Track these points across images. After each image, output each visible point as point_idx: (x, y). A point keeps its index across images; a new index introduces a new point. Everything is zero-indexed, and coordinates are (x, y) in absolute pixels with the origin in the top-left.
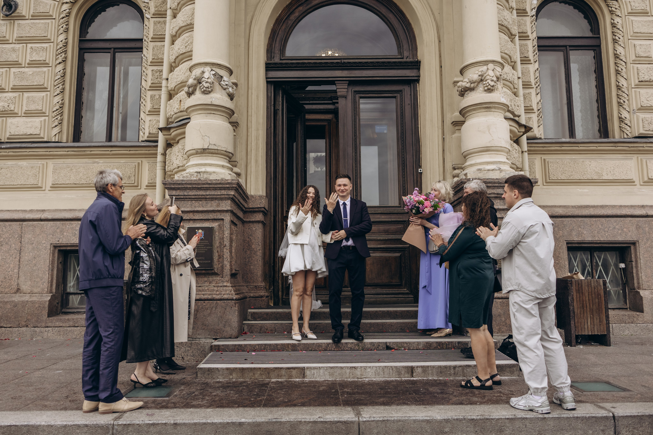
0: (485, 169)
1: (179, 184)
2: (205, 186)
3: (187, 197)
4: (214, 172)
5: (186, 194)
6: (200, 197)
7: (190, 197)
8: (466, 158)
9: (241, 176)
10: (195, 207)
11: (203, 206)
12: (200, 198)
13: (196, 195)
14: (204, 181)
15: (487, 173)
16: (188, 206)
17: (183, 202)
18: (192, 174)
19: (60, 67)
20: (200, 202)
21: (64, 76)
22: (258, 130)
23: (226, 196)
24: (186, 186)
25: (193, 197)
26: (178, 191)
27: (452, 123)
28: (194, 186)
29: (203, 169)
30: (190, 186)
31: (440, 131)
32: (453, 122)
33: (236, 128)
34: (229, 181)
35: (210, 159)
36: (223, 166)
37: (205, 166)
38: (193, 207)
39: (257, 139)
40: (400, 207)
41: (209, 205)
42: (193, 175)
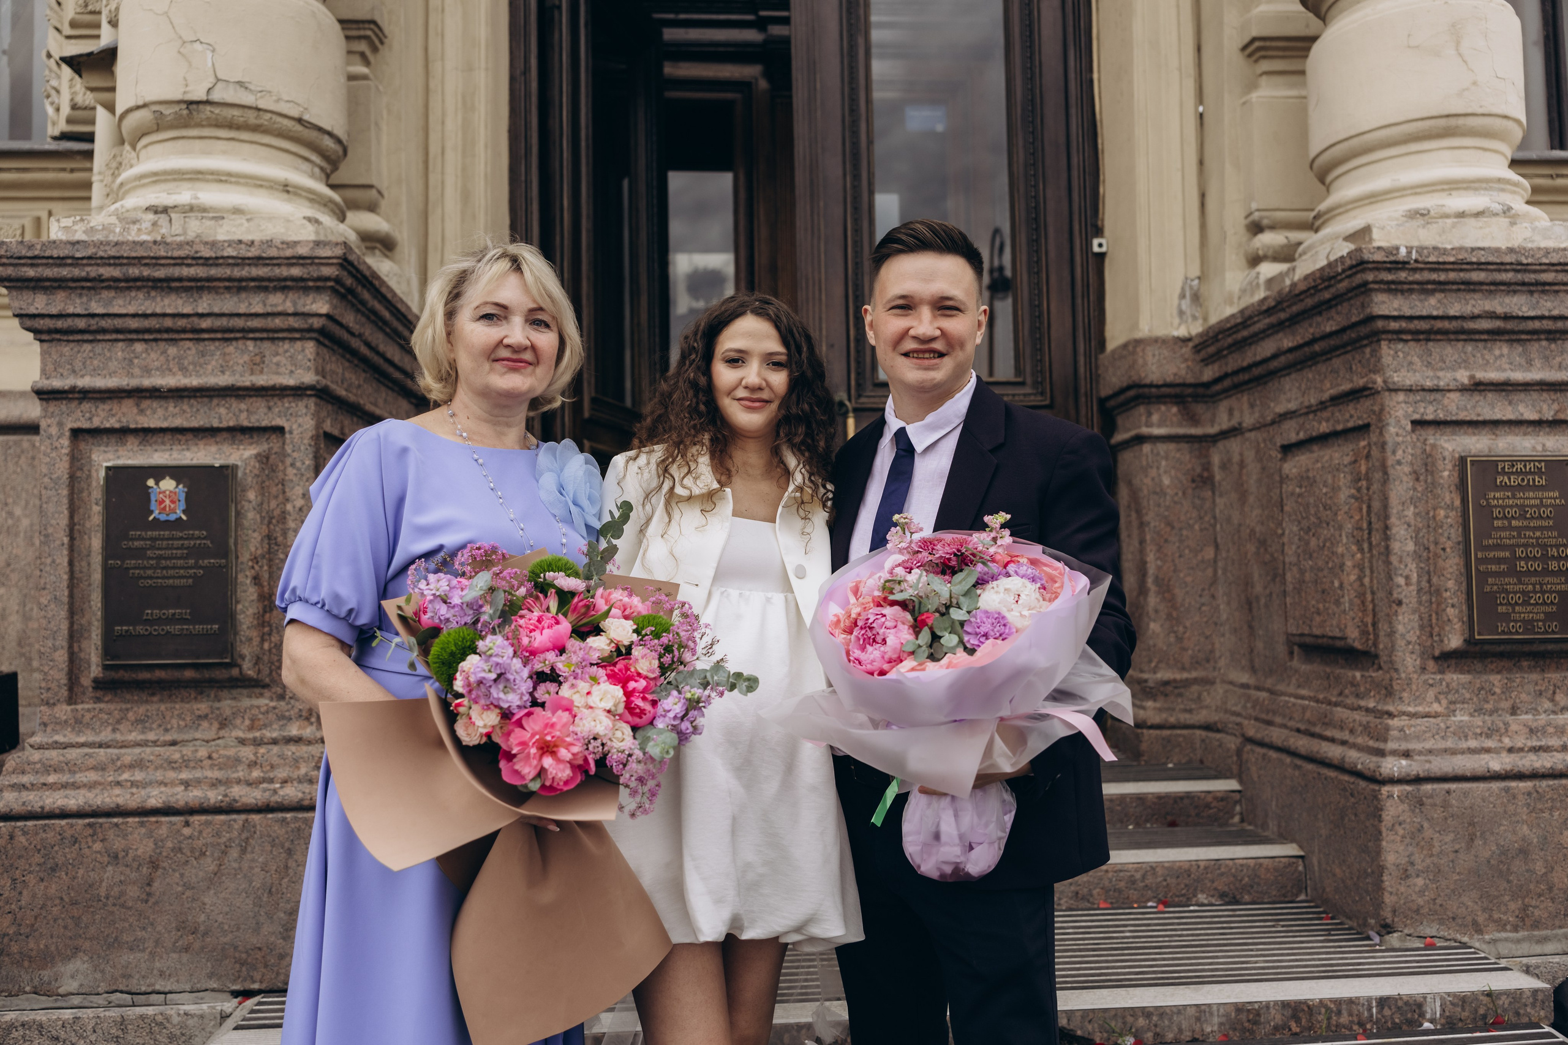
0: (1447, 210)
1: (61, 261)
2: (186, 272)
3: (105, 323)
4: (237, 211)
5: (97, 308)
6: (168, 323)
7: (118, 323)
8: (1329, 179)
9: (398, 249)
10: (147, 371)
11: (183, 369)
12: (168, 330)
13: (145, 316)
14: (180, 245)
15: (1454, 226)
16: (113, 365)
17: (87, 347)
18: (133, 215)
20: (172, 351)
22: (469, 68)
23: (293, 322)
24: (93, 271)
25: (134, 324)
26: (61, 295)
27: (1244, 48)
28: (134, 271)
29: (183, 196)
30: (116, 272)
31: (1190, 85)
32: (1254, 40)
33: (375, 50)
34: (302, 251)
35: (224, 152)
37: (198, 185)
38: (137, 371)
39: (467, 106)
40: (1022, 384)
41: (214, 362)
42: (134, 222)
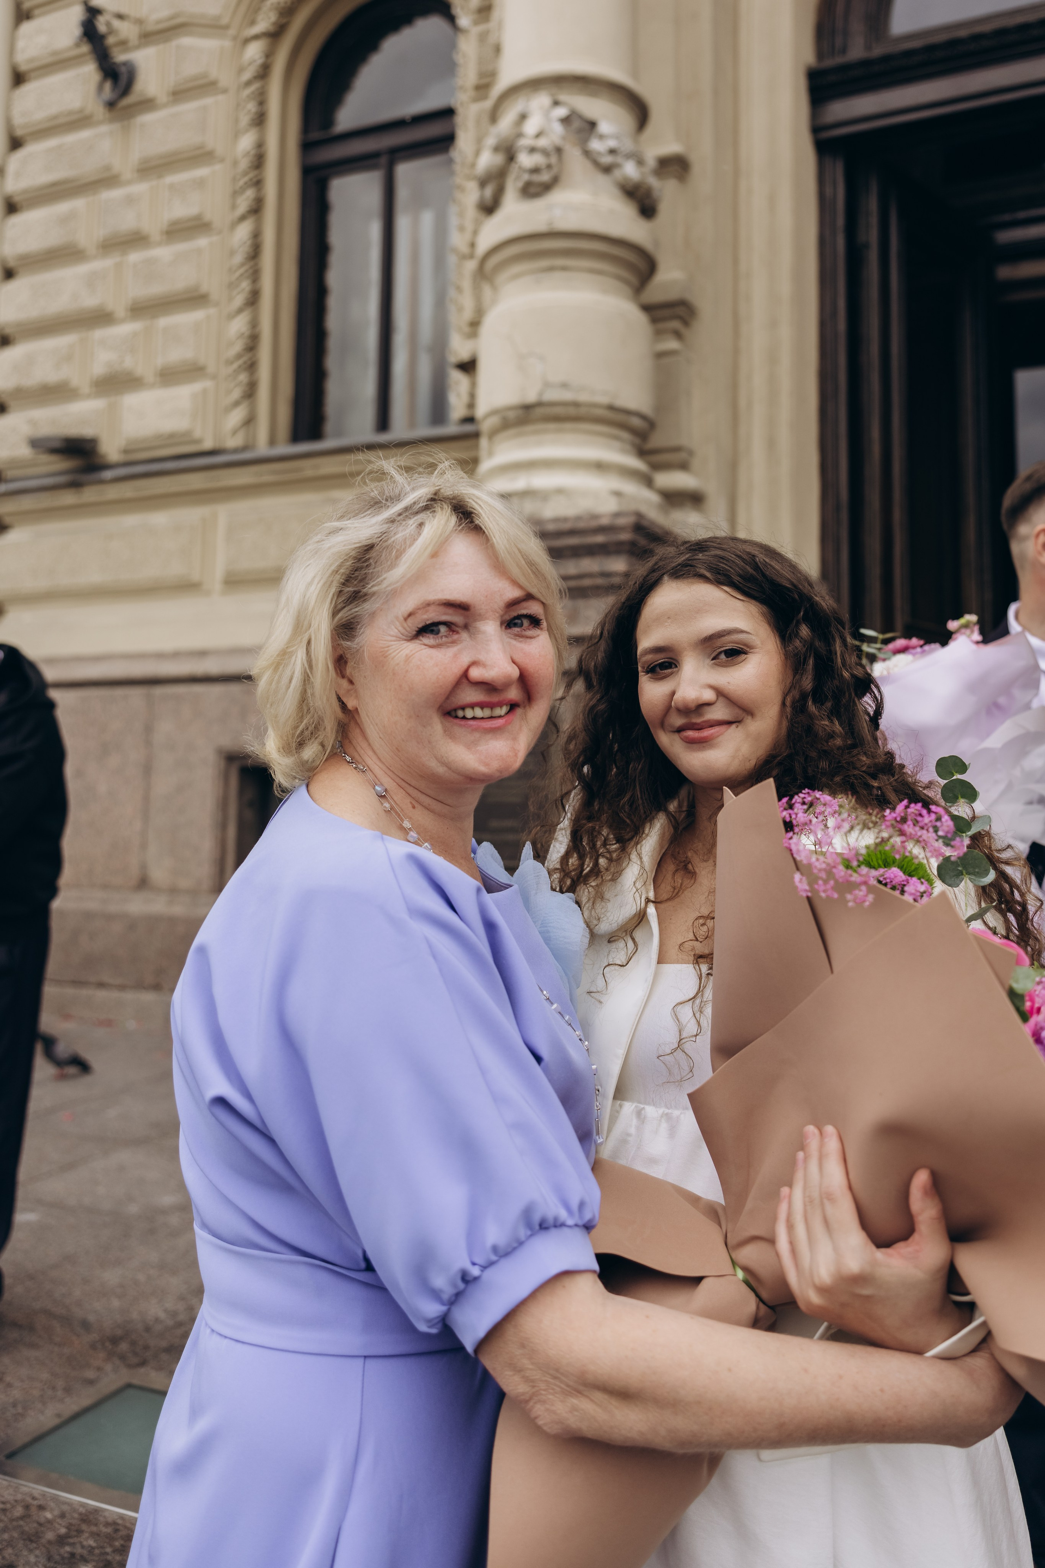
4: (560, 491)
19: (244, 231)
21: (255, 252)
23: (599, 581)
34: (605, 521)
36: (600, 467)
37: (532, 472)
